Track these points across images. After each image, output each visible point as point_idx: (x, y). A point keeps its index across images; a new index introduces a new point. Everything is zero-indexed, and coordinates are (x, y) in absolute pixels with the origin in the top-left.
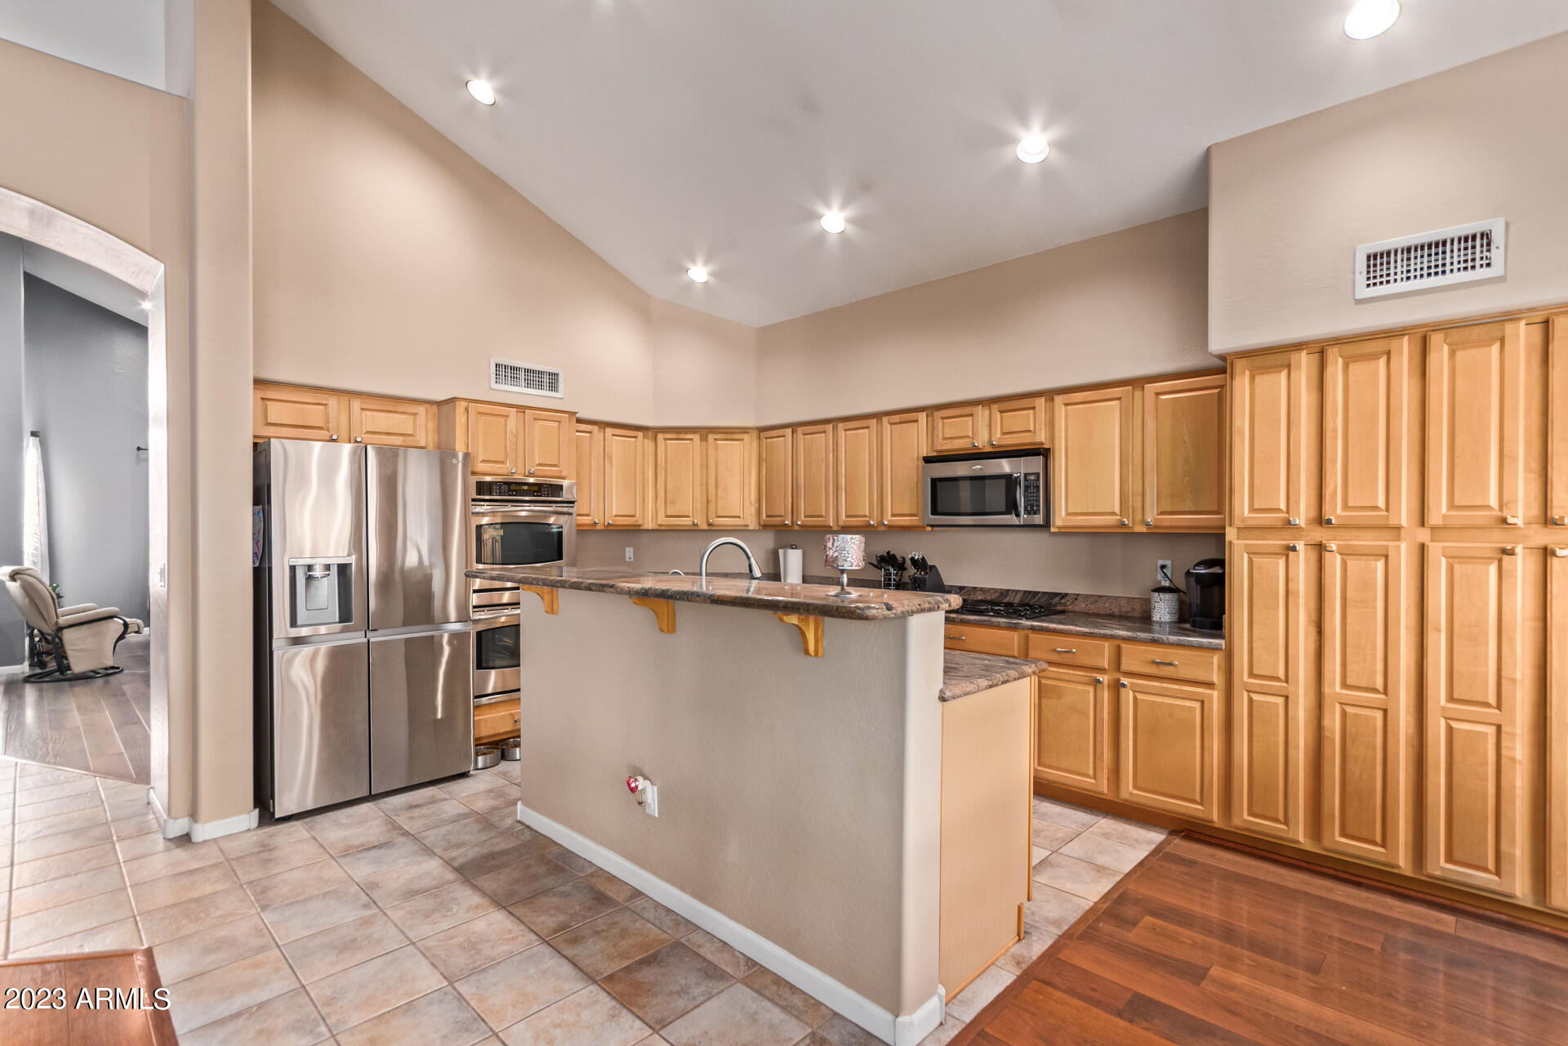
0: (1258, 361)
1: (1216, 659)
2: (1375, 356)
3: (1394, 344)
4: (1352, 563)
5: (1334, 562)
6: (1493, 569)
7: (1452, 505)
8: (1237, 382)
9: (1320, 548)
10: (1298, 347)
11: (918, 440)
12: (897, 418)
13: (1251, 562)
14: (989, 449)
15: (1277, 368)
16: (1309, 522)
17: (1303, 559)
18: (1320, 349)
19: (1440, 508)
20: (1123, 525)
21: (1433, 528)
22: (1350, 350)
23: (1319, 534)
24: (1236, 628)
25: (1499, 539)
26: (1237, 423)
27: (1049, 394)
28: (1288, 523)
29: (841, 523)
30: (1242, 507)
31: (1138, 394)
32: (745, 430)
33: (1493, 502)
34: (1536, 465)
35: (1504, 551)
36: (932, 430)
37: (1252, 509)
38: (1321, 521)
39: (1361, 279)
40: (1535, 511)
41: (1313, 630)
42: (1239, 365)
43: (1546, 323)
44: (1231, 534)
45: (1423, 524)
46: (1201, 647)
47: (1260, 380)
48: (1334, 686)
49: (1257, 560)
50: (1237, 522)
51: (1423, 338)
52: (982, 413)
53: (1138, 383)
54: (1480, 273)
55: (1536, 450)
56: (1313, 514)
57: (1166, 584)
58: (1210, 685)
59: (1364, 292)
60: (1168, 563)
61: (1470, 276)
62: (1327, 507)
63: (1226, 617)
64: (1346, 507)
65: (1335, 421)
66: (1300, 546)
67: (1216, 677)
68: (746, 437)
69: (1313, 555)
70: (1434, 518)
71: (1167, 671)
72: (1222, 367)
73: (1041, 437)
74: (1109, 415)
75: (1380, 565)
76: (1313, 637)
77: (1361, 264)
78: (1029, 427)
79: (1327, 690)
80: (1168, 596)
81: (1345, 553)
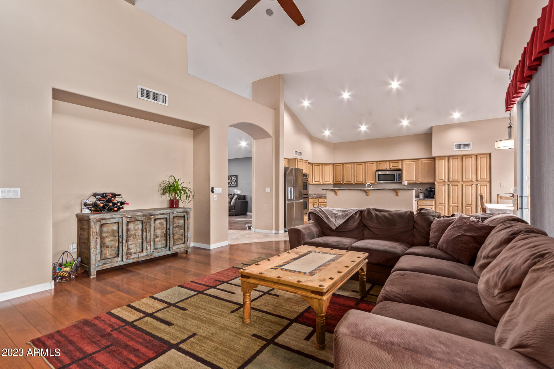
0: (440, 158)
1: (434, 202)
2: (456, 158)
3: (458, 157)
4: (453, 187)
5: (451, 187)
6: (471, 187)
7: (466, 179)
8: (437, 161)
9: (449, 185)
10: (445, 156)
11: (374, 167)
12: (369, 163)
13: (439, 187)
14: (389, 169)
15: (443, 159)
16: (447, 181)
17: (446, 187)
18: (449, 157)
19: (464, 179)
20: (416, 182)
21: (464, 182)
22: (453, 157)
23: (448, 183)
24: (437, 197)
25: (471, 183)
26: (437, 167)
27: (402, 160)
28: (444, 181)
29: (355, 183)
30: (437, 179)
31: (418, 161)
32: (330, 164)
33: (471, 178)
34: (476, 173)
35: (472, 185)
36: (377, 166)
37: (439, 179)
38: (449, 181)
39: (454, 148)
40: (476, 179)
41: (448, 196)
42: (437, 158)
43: (477, 156)
44: (436, 183)
45: (462, 181)
46: (431, 200)
47: (440, 161)
48: (451, 204)
49: (440, 187)
50: (437, 181)
51: (462, 157)
52: (388, 163)
53: (418, 159)
54: (469, 149)
55: (476, 172)
56: (448, 180)
57: (422, 192)
58: (433, 206)
59: (455, 150)
60: (421, 189)
61: (468, 149)
62: (450, 179)
63: (435, 196)
64: (452, 179)
65: (451, 167)
66: (446, 184)
67: (434, 204)
68: (331, 165)
69: (448, 186)
70: (464, 180)
71: (426, 204)
72: (434, 158)
73: (400, 167)
74: (413, 165)
75: (457, 187)
76: (448, 197)
77: (454, 146)
78: (398, 166)
79: (450, 204)
80: (422, 194)
81: (452, 185)
